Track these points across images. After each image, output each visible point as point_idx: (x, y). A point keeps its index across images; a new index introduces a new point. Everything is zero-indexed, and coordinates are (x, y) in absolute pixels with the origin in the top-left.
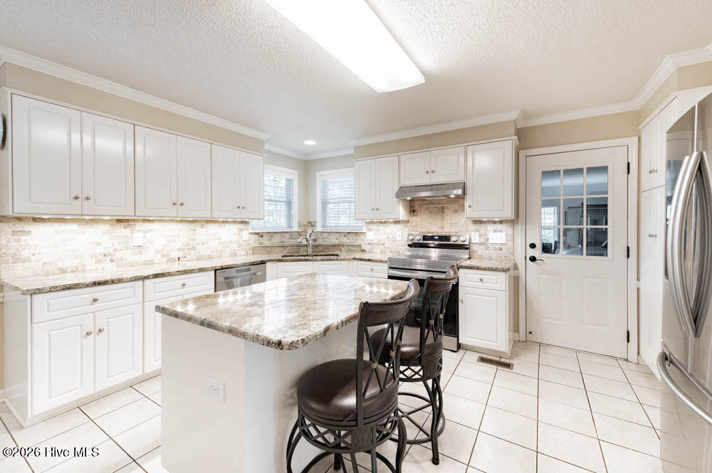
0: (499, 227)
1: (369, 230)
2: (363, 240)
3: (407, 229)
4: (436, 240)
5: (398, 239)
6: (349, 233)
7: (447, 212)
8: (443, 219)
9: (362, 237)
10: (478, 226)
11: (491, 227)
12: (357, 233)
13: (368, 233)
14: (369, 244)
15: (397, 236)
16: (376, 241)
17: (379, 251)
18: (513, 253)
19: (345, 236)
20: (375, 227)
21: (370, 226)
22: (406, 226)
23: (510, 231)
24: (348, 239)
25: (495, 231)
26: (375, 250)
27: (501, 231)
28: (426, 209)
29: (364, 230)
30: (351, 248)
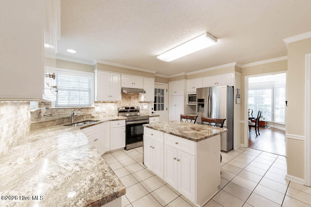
0: (146, 104)
1: (96, 106)
2: (93, 111)
3: (116, 105)
4: (130, 109)
5: (112, 109)
6: (82, 108)
7: (132, 99)
8: (130, 101)
9: (92, 110)
10: (141, 103)
11: (144, 104)
12: (88, 108)
13: (96, 108)
14: (96, 113)
15: (112, 108)
16: (100, 111)
17: (102, 116)
18: (149, 112)
19: (79, 110)
20: (100, 104)
21: (97, 104)
22: (116, 104)
23: (148, 105)
24: (81, 112)
25: (145, 105)
26: (100, 116)
27: (146, 105)
28: (124, 97)
29: (93, 106)
30: (87, 116)
